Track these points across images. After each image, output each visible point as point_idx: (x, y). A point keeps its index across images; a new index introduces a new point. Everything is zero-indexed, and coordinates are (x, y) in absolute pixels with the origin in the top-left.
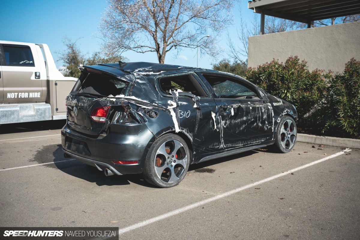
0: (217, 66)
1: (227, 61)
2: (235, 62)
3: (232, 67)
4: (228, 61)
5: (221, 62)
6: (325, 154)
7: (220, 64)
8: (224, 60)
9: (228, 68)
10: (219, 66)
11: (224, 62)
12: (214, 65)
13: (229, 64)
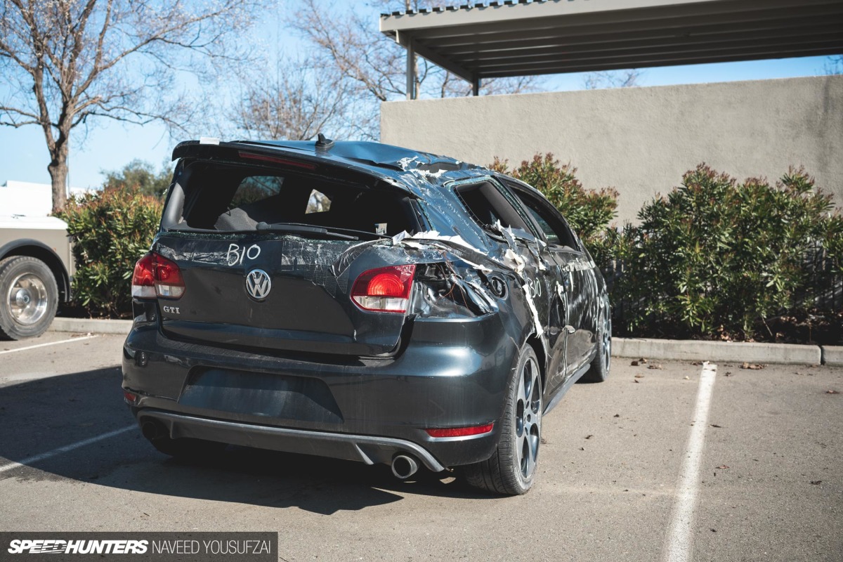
0: (117, 178)
1: (143, 167)
2: (164, 171)
3: (157, 183)
4: (148, 167)
5: (127, 168)
6: (687, 377)
7: (125, 174)
8: (136, 164)
9: (149, 184)
10: (124, 177)
11: (136, 167)
12: (109, 175)
13: (151, 173)
